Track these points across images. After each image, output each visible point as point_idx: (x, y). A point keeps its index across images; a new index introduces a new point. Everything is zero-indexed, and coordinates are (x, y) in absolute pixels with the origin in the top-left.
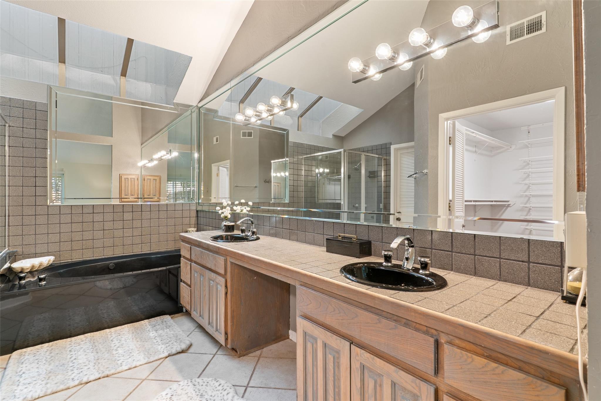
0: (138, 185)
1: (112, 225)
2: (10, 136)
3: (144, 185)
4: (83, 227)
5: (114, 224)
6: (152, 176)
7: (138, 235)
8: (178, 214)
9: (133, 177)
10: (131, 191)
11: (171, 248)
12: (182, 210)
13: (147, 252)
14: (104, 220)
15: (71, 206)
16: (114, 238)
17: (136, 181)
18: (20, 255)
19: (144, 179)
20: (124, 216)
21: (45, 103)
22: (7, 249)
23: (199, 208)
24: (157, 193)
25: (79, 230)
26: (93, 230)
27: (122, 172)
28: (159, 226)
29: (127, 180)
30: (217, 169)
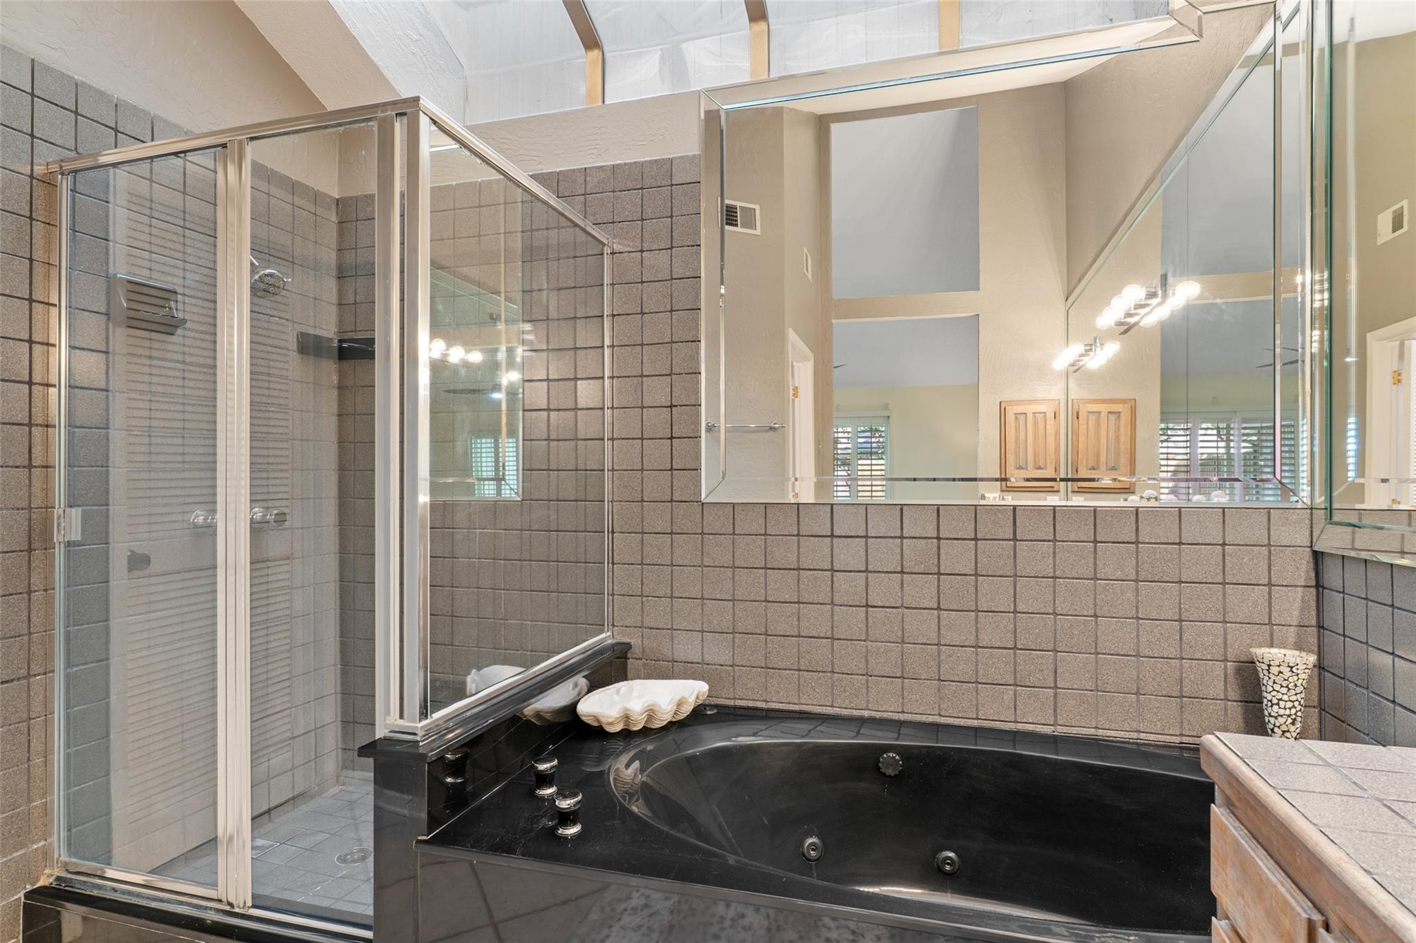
0: (1057, 434)
1: (898, 588)
2: (613, 284)
3: (1076, 435)
4: (802, 586)
5: (902, 587)
6: (1104, 401)
7: (999, 644)
8: (1203, 563)
9: (1042, 408)
10: (1035, 455)
11: (1158, 729)
12: (1224, 544)
13: (1038, 729)
14: (870, 568)
15: (766, 505)
16: (903, 642)
17: (1050, 421)
18: (637, 659)
19: (1078, 413)
20: (943, 556)
21: (694, 156)
22: (609, 634)
23: (1333, 541)
24: (1124, 460)
25: (787, 597)
26: (833, 603)
27: (1007, 396)
28: (1096, 616)
29: (1022, 418)
30: (1397, 350)
